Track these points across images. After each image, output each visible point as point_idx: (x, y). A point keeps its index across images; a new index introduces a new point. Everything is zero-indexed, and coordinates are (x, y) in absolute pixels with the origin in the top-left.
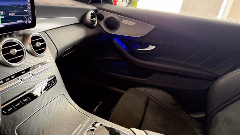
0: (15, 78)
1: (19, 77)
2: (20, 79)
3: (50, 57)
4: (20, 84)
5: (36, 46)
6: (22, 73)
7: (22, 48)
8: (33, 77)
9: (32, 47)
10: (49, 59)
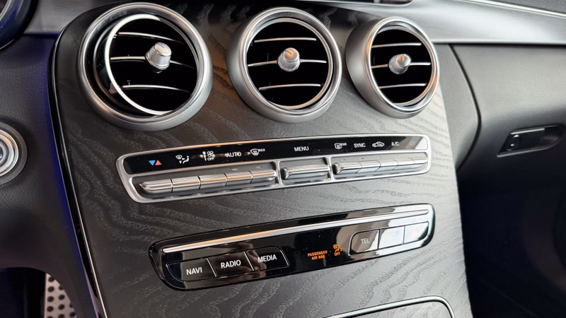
0: (261, 157)
1: (278, 162)
2: (279, 168)
3: (436, 127)
4: (274, 186)
5: (388, 68)
6: (297, 149)
7: (325, 58)
8: (333, 179)
9: (370, 67)
10: (432, 136)
